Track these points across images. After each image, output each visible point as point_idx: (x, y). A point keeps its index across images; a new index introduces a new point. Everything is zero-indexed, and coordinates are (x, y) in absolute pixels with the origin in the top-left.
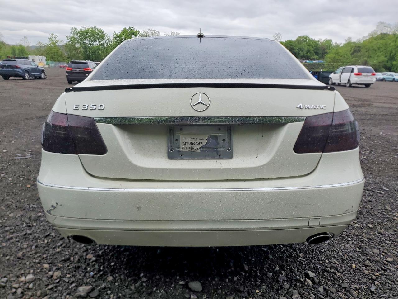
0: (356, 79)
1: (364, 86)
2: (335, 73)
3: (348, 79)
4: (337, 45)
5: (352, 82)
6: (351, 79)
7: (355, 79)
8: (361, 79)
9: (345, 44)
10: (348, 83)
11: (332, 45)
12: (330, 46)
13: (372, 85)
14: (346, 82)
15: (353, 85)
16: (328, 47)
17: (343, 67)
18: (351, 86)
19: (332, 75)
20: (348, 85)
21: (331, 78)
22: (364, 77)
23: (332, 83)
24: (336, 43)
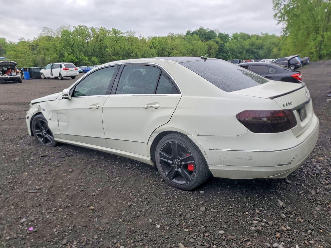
0: (66, 73)
1: (71, 78)
2: (45, 69)
3: (59, 73)
4: (12, 43)
5: (63, 76)
6: (61, 74)
7: (64, 74)
8: (69, 73)
9: (18, 43)
10: (59, 76)
11: (6, 43)
12: (5, 44)
13: (76, 77)
14: (58, 75)
15: (64, 78)
16: (4, 45)
17: (52, 64)
18: (62, 79)
19: (42, 71)
20: (60, 78)
21: (42, 73)
22: (70, 71)
23: (44, 77)
24: (10, 42)
